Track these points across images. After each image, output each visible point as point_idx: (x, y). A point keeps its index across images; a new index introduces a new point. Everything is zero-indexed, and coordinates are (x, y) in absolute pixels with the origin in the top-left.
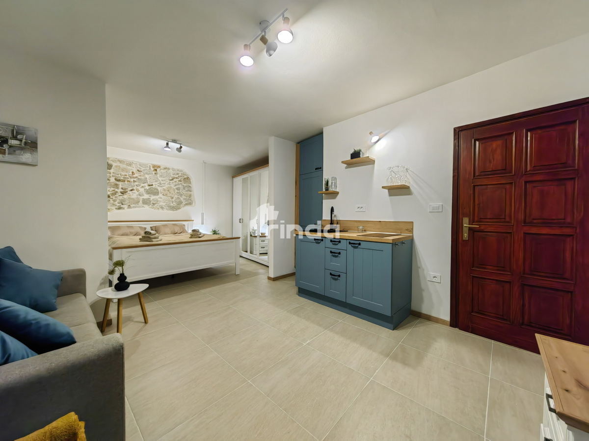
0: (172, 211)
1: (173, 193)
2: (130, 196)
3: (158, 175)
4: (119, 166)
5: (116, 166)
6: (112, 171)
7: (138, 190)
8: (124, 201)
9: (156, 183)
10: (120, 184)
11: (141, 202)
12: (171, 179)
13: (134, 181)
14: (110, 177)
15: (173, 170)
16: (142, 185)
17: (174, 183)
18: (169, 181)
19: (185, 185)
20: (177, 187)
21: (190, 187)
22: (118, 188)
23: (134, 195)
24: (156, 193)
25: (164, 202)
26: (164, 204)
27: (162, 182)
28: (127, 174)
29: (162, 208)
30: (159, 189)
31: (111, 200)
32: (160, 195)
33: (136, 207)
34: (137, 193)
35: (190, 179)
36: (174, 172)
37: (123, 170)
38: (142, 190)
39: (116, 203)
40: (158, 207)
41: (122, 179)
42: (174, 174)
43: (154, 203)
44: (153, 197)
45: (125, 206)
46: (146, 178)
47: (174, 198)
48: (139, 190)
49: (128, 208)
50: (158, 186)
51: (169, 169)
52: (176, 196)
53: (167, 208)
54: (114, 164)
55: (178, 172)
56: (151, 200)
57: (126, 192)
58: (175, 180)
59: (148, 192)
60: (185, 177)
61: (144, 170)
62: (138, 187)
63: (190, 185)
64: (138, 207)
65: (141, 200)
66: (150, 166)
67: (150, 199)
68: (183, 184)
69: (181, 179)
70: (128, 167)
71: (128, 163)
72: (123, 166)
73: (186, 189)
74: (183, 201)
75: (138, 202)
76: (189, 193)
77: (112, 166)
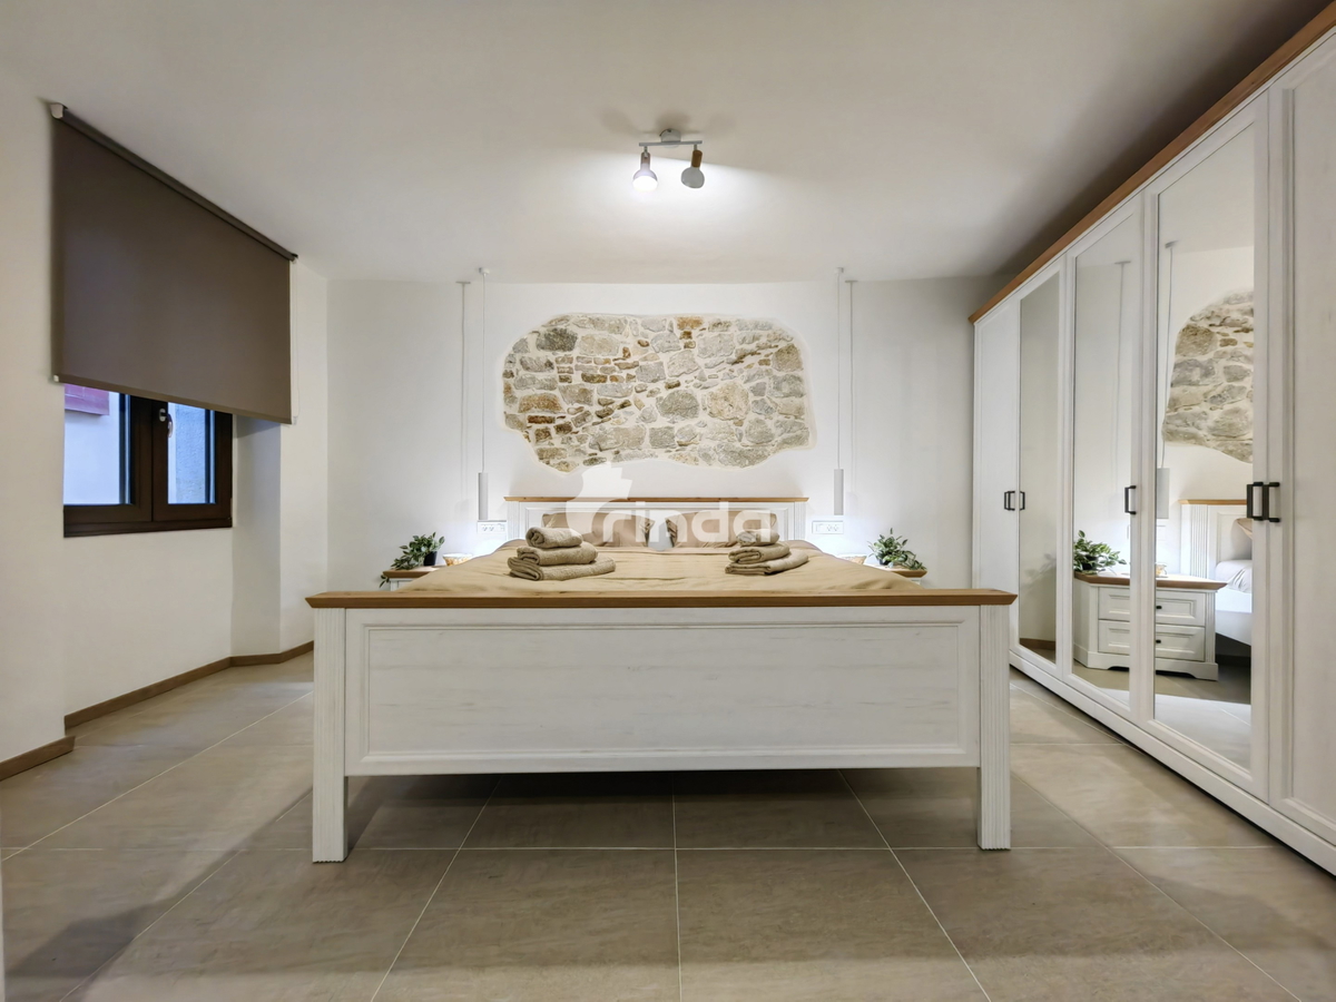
0: (737, 468)
1: (743, 407)
2: (618, 422)
3: (695, 351)
4: (592, 337)
5: (585, 339)
6: (575, 353)
7: (639, 406)
8: (604, 441)
9: (690, 377)
10: (594, 387)
11: (647, 440)
12: (734, 357)
14: (570, 372)
15: (742, 326)
16: (652, 387)
17: (745, 374)
18: (729, 367)
19: (781, 374)
20: (753, 384)
21: (799, 379)
22: (588, 402)
23: (628, 420)
24: (688, 410)
25: (713, 439)
26: (713, 444)
27: (708, 373)
28: (612, 358)
29: (707, 457)
30: (700, 395)
31: (573, 436)
32: (703, 416)
33: (633, 457)
34: (638, 413)
35: (797, 352)
36: (744, 334)
37: (602, 346)
38: (650, 403)
39: (585, 446)
40: (694, 454)
41: (599, 373)
42: (744, 340)
43: (683, 441)
44: (681, 424)
45: (608, 455)
46: (662, 364)
47: (746, 424)
48: (642, 405)
49: (615, 460)
50: (695, 386)
51: (727, 325)
52: (752, 416)
53: (722, 456)
54: (580, 333)
55: (758, 332)
56: (676, 431)
57: (611, 411)
58: (748, 360)
59: (666, 408)
60: (782, 345)
61: (655, 339)
62: (640, 396)
63: (798, 373)
64: (638, 456)
65: (648, 433)
66: (671, 325)
67: (672, 428)
68: (775, 372)
69: (768, 356)
70: (613, 335)
71: (613, 322)
72: (599, 334)
73: (786, 388)
74: (773, 431)
75: (639, 441)
76: (796, 400)
77: (573, 338)
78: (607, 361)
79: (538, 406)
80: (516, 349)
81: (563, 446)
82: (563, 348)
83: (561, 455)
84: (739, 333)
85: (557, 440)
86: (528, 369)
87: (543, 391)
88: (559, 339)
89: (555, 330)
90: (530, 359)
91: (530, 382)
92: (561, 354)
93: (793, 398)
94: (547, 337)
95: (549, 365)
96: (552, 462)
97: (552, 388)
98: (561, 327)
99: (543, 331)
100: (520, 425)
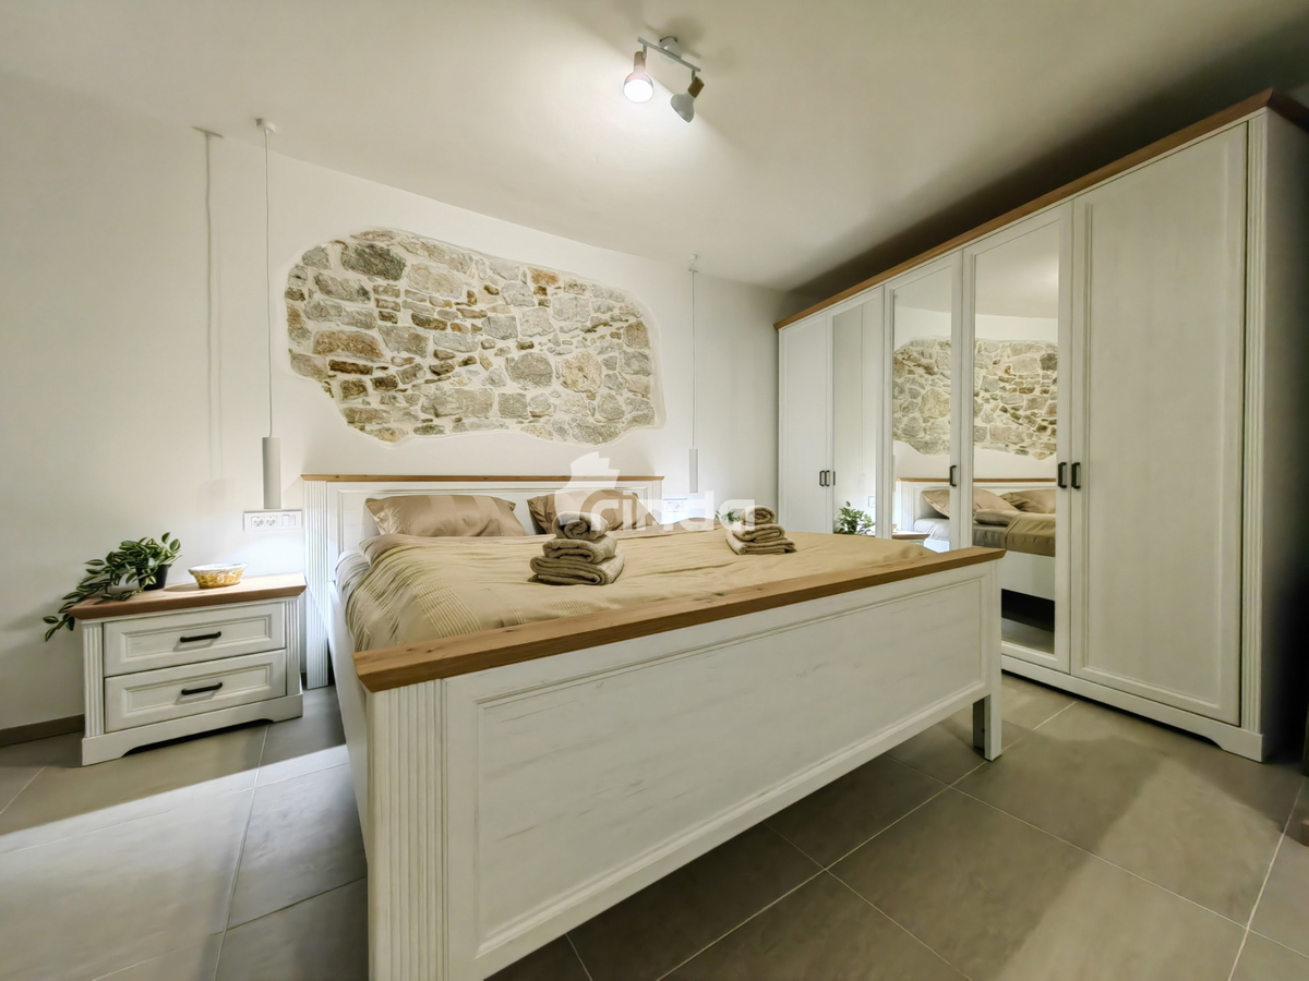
0: (591, 445)
1: (596, 376)
2: (460, 383)
3: (550, 311)
4: (426, 268)
5: (416, 268)
6: (402, 284)
7: (486, 365)
8: (443, 403)
9: (544, 339)
10: (430, 335)
11: (496, 407)
12: (589, 325)
13: (476, 329)
14: (396, 308)
15: (597, 293)
16: (500, 344)
17: (598, 344)
18: (582, 334)
19: (630, 350)
20: (605, 356)
21: (646, 357)
22: (421, 352)
23: (472, 381)
24: (541, 376)
25: (567, 411)
26: (567, 418)
27: (562, 337)
28: (454, 301)
29: (561, 431)
30: (553, 360)
31: (400, 396)
32: (556, 385)
33: (478, 427)
34: (484, 374)
35: (645, 329)
36: (599, 301)
37: (440, 283)
38: (498, 363)
39: (416, 409)
40: (549, 427)
41: (436, 316)
42: (598, 309)
43: (537, 411)
44: (532, 391)
45: (445, 423)
46: (514, 319)
47: (598, 398)
48: (490, 364)
49: (456, 429)
50: (551, 351)
51: (583, 289)
52: (604, 391)
53: (577, 431)
54: (410, 260)
55: (611, 302)
56: (528, 400)
57: (449, 369)
58: (601, 330)
59: (519, 372)
60: (632, 320)
61: (507, 288)
62: (486, 353)
63: (646, 351)
64: (487, 427)
65: (496, 400)
66: (525, 275)
67: (523, 396)
68: (625, 347)
69: (618, 329)
70: (455, 272)
71: (455, 256)
72: (438, 268)
73: (635, 365)
74: (624, 409)
75: (487, 407)
76: (643, 379)
77: (400, 265)
78: (448, 304)
79: (347, 347)
80: (308, 259)
81: (383, 407)
82: (385, 274)
83: (381, 418)
84: (595, 299)
85: (374, 398)
86: (329, 293)
87: (354, 329)
88: (377, 259)
89: (372, 247)
90: (333, 279)
91: (332, 312)
92: (381, 282)
93: (641, 376)
94: (360, 253)
95: (364, 293)
96: (368, 428)
97: (369, 326)
98: (380, 244)
99: (352, 243)
100: (317, 372)
